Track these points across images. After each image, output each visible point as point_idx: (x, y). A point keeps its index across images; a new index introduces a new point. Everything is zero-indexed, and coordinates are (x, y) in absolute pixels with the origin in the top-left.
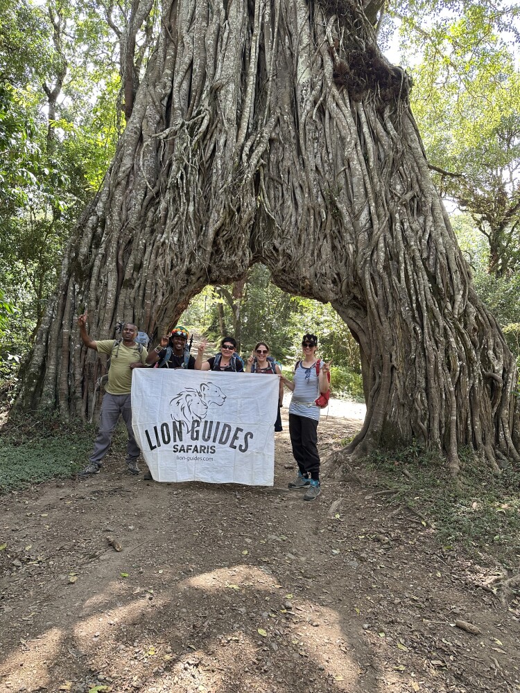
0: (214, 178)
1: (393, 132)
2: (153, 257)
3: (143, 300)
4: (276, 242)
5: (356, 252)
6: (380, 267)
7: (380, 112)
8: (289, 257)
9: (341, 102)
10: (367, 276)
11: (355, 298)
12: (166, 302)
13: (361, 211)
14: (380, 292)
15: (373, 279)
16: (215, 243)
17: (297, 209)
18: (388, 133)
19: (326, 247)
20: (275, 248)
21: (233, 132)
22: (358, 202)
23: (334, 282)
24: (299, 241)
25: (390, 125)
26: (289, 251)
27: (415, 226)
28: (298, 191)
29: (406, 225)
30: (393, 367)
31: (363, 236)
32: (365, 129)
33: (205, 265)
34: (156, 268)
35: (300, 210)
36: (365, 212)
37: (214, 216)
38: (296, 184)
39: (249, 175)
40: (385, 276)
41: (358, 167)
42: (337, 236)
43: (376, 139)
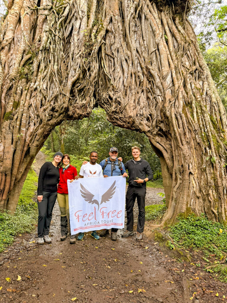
0: (72, 48)
1: (182, 31)
2: (28, 98)
3: (20, 129)
4: (111, 94)
5: (164, 101)
6: (180, 110)
7: (174, 20)
8: (119, 103)
9: (152, 10)
10: (173, 116)
12: (36, 130)
13: (167, 75)
14: (181, 126)
15: (177, 118)
16: (72, 92)
17: (123, 74)
18: (179, 31)
19: (143, 97)
20: (110, 97)
21: (85, 19)
22: (165, 69)
23: (148, 119)
24: (126, 95)
25: (180, 27)
26: (119, 99)
27: (198, 86)
28: (124, 63)
29: (193, 86)
30: (190, 173)
31: (168, 93)
32: (167, 28)
33: (65, 105)
34: (30, 106)
35: (126, 75)
36: (170, 76)
37: (72, 73)
38: (123, 59)
39: (96, 48)
40: (183, 115)
42: (151, 91)
43: (173, 36)
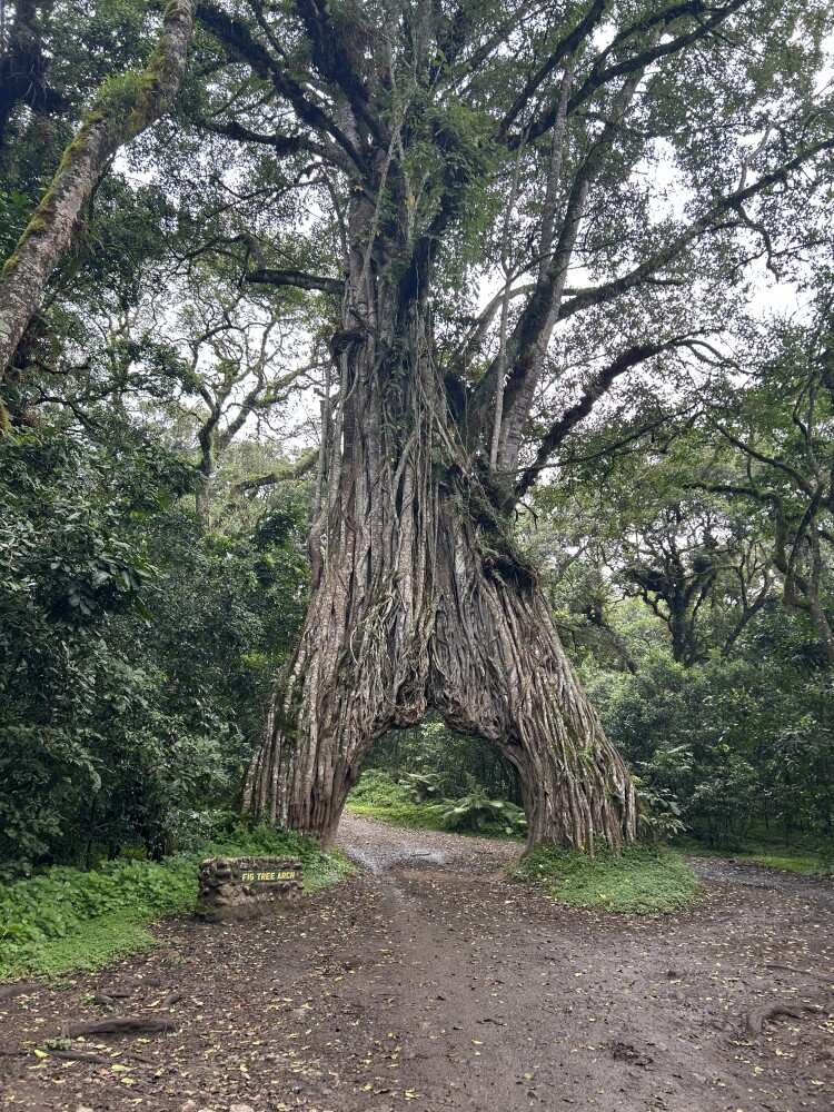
0: (397, 646)
1: (530, 611)
2: (349, 710)
3: (341, 747)
4: (447, 692)
5: (510, 701)
6: (529, 714)
7: (519, 595)
8: (458, 704)
9: (490, 589)
10: (521, 722)
11: (512, 737)
12: (359, 747)
13: (511, 670)
14: (531, 734)
15: (525, 724)
16: (398, 696)
17: (461, 664)
18: (526, 610)
19: (487, 695)
20: (445, 696)
21: (411, 611)
22: (509, 663)
23: (495, 724)
24: (465, 692)
25: (527, 605)
26: (456, 699)
27: (552, 681)
28: (461, 652)
29: (545, 680)
30: (546, 793)
31: (514, 690)
32: (509, 608)
33: (391, 714)
34: (352, 719)
35: (464, 666)
36: (515, 671)
37: (398, 675)
38: (459, 646)
39: (424, 645)
40: (533, 720)
41: (506, 638)
42: (494, 688)
43: (518, 616)
